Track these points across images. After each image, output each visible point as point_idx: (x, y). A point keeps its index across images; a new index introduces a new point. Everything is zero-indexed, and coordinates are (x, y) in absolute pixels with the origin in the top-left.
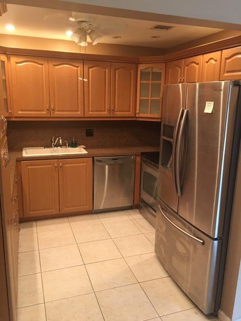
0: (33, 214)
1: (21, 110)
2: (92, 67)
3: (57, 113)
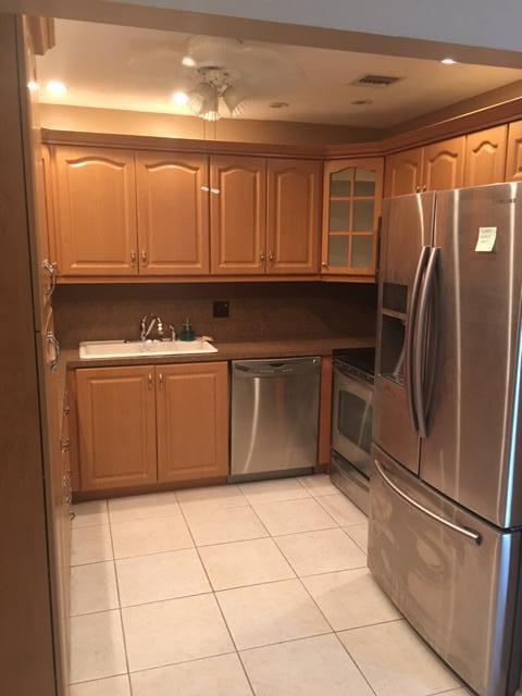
0: (101, 483)
1: (78, 262)
2: (226, 170)
3: (152, 268)
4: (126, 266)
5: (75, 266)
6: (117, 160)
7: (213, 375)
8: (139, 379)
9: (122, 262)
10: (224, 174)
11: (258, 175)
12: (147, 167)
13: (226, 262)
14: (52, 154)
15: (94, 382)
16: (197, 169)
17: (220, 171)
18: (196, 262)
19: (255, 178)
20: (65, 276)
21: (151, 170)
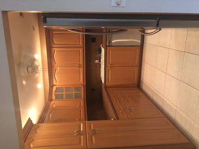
1: (80, 80)
2: (54, 42)
3: (81, 63)
4: (81, 69)
5: (81, 81)
6: (54, 71)
7: (111, 51)
8: (110, 71)
9: (80, 70)
10: (55, 43)
11: (54, 33)
12: (55, 63)
13: (79, 43)
14: (55, 85)
15: (110, 81)
16: (54, 51)
17: (54, 44)
18: (80, 51)
19: (55, 34)
20: (84, 83)
21: (56, 62)
